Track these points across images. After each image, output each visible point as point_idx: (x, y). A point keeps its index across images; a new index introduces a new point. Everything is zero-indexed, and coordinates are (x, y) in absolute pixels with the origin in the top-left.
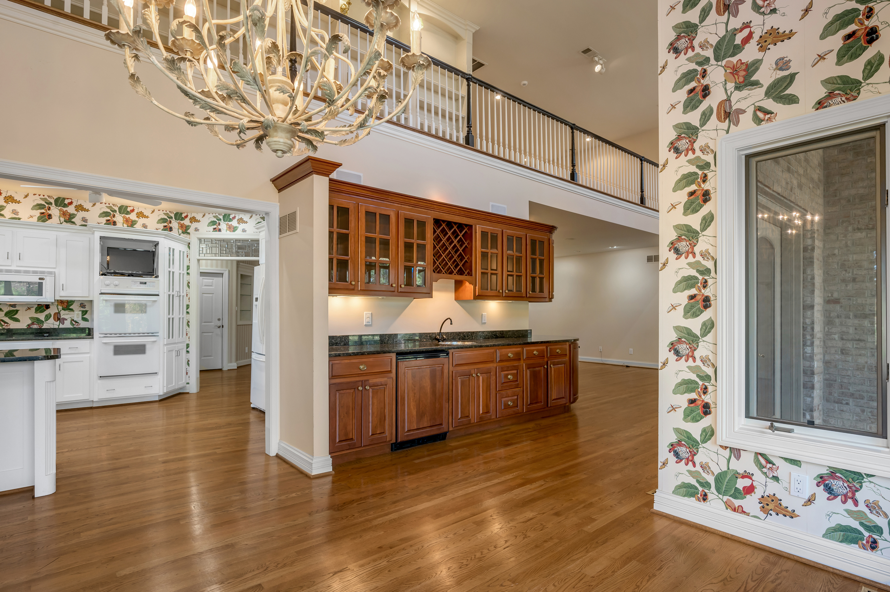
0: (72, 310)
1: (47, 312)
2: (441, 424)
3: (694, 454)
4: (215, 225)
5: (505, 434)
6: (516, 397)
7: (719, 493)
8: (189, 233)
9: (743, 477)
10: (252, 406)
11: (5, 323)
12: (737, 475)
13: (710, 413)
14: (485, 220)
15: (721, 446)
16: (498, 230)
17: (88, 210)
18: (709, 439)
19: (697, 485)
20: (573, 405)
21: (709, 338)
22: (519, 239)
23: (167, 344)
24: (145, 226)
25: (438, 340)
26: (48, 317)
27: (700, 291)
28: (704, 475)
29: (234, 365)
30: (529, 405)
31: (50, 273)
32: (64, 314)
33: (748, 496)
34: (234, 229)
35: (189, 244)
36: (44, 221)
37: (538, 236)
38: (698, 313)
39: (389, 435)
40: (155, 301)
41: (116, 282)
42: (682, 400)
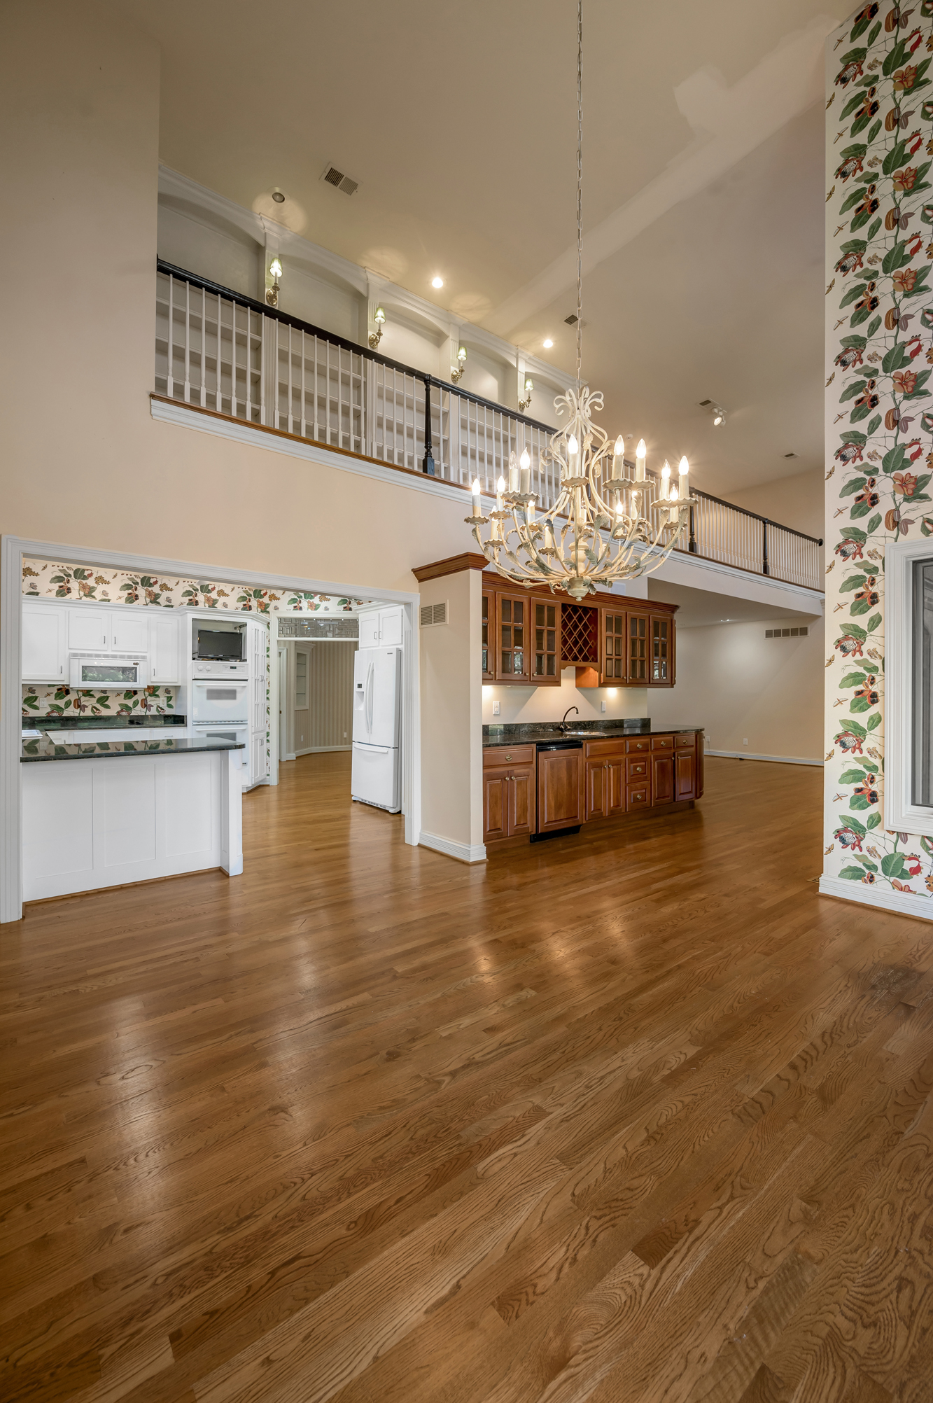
0: (157, 696)
1: (135, 698)
2: (576, 817)
3: (860, 840)
4: (295, 602)
5: (638, 828)
6: (644, 791)
7: (886, 875)
8: (268, 612)
9: (910, 859)
10: (353, 798)
11: (97, 709)
12: (904, 858)
13: (877, 801)
14: (610, 602)
15: (888, 831)
16: (622, 613)
17: (171, 590)
18: (876, 825)
19: (864, 868)
20: (697, 801)
21: (877, 730)
22: (642, 621)
23: (255, 733)
24: (225, 605)
25: (561, 730)
26: (136, 704)
27: (868, 687)
28: (871, 858)
29: (292, 756)
30: (657, 799)
31: (144, 658)
32: (151, 701)
33: (915, 876)
34: (316, 607)
35: (269, 623)
36: (131, 602)
37: (660, 615)
38: (865, 708)
39: (531, 826)
40: (245, 687)
41: (209, 667)
42: (849, 789)
